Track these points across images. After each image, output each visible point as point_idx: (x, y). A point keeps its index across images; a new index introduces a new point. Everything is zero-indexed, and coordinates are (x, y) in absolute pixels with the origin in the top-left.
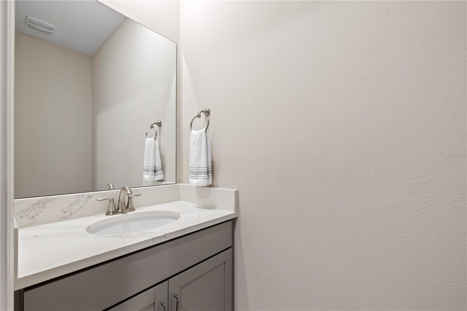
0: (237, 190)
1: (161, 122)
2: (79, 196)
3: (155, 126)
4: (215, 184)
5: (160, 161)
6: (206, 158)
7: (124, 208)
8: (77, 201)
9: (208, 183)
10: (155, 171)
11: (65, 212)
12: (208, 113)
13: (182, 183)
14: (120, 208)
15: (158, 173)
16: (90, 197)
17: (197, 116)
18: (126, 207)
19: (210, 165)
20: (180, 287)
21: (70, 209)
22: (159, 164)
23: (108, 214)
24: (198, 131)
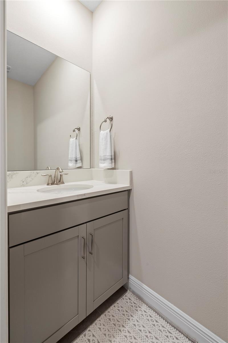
0: (131, 170)
1: (80, 127)
2: (31, 172)
3: (76, 130)
4: (117, 167)
5: (80, 154)
6: (110, 149)
7: (58, 182)
8: (30, 175)
9: (112, 167)
10: (76, 161)
11: (23, 182)
12: (111, 119)
13: (94, 168)
14: (56, 181)
15: (78, 162)
16: (38, 173)
17: (105, 121)
18: (59, 181)
19: (113, 154)
20: (94, 230)
21: (26, 180)
22: (78, 156)
23: (48, 184)
24: (105, 131)
